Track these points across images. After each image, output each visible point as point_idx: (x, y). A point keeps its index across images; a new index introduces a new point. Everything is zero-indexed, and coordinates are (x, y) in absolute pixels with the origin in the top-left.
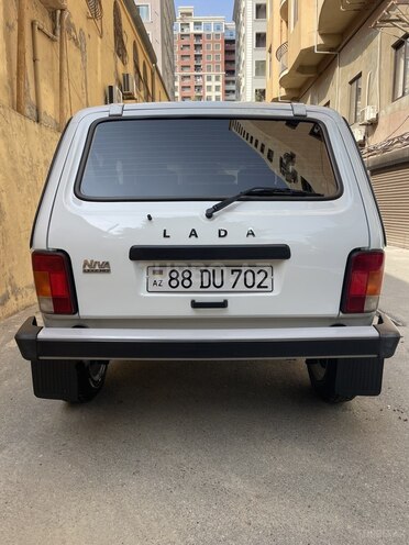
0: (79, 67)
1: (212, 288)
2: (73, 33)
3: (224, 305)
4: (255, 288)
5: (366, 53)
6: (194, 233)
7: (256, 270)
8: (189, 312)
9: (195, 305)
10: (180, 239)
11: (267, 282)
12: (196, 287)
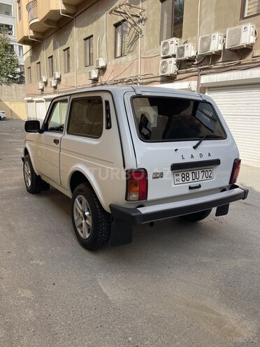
1: (196, 180)
3: (200, 186)
4: (208, 178)
5: (95, 23)
6: (192, 157)
7: (208, 170)
8: (188, 191)
9: (190, 188)
10: (188, 160)
11: (212, 175)
12: (191, 180)
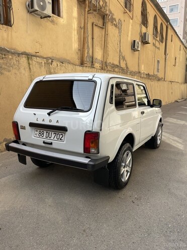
0: (116, 36)
1: (48, 138)
2: (114, 22)
3: (51, 144)
4: (59, 140)
6: (43, 120)
7: (60, 134)
9: (44, 142)
10: (40, 122)
11: (62, 139)
12: (44, 137)
